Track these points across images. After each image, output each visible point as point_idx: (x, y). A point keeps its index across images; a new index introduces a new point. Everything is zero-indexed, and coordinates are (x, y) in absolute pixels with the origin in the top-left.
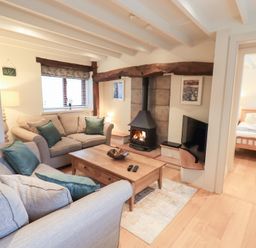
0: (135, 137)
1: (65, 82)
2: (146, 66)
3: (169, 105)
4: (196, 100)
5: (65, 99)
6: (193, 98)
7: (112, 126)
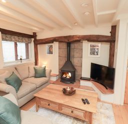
0: (64, 76)
1: (16, 45)
2: (70, 36)
3: (82, 57)
4: (97, 55)
5: (17, 56)
6: (96, 54)
7: (51, 71)
